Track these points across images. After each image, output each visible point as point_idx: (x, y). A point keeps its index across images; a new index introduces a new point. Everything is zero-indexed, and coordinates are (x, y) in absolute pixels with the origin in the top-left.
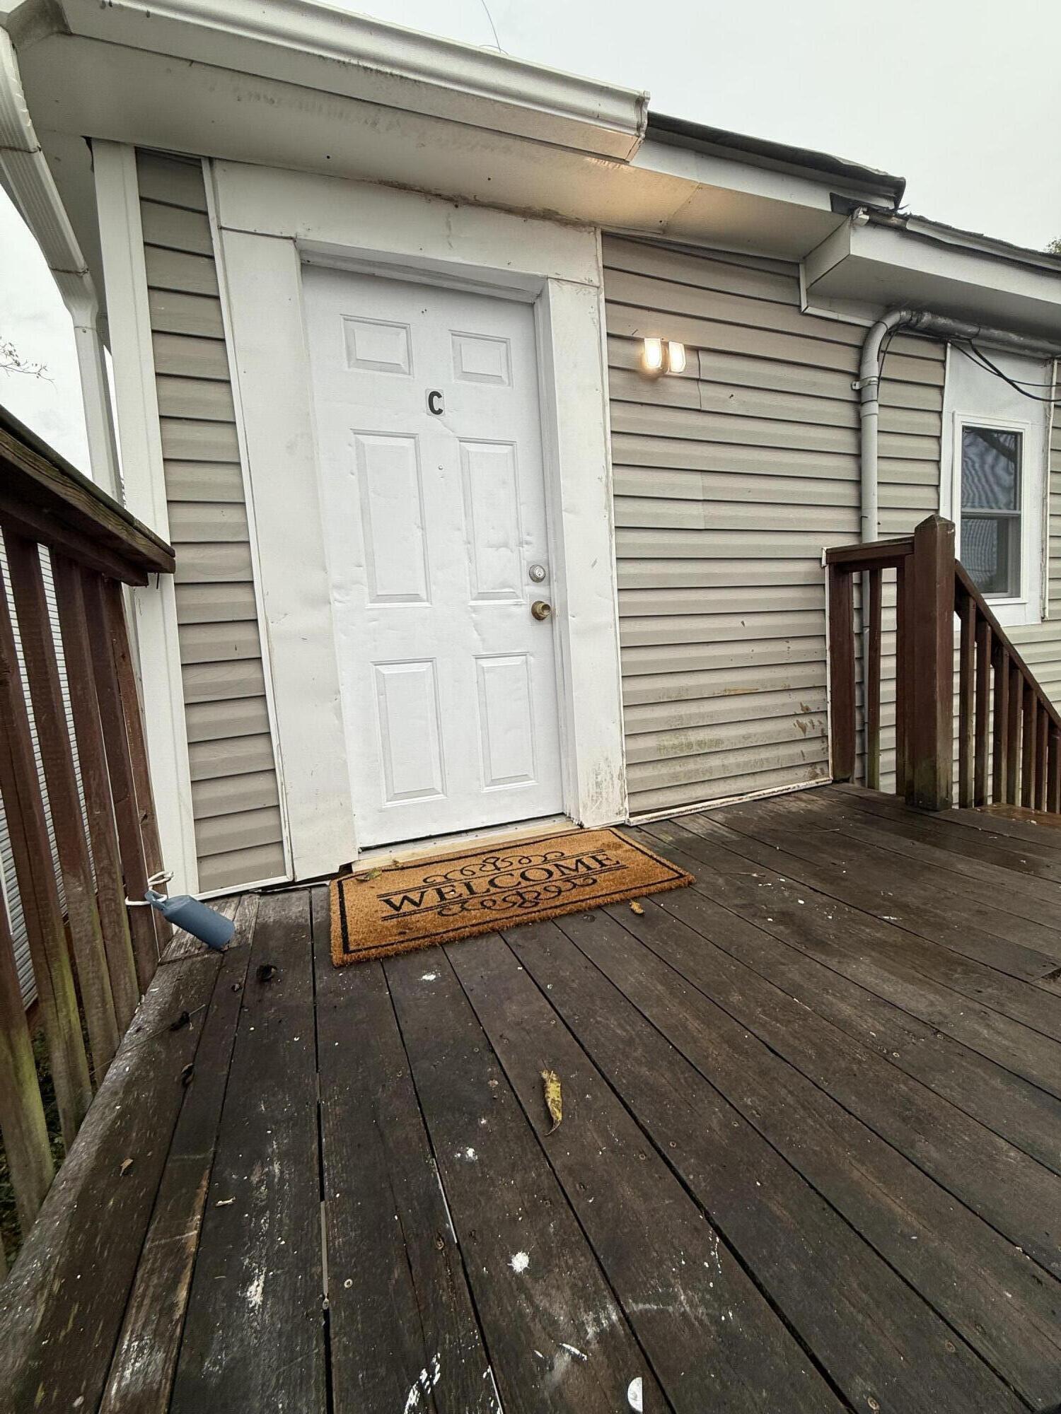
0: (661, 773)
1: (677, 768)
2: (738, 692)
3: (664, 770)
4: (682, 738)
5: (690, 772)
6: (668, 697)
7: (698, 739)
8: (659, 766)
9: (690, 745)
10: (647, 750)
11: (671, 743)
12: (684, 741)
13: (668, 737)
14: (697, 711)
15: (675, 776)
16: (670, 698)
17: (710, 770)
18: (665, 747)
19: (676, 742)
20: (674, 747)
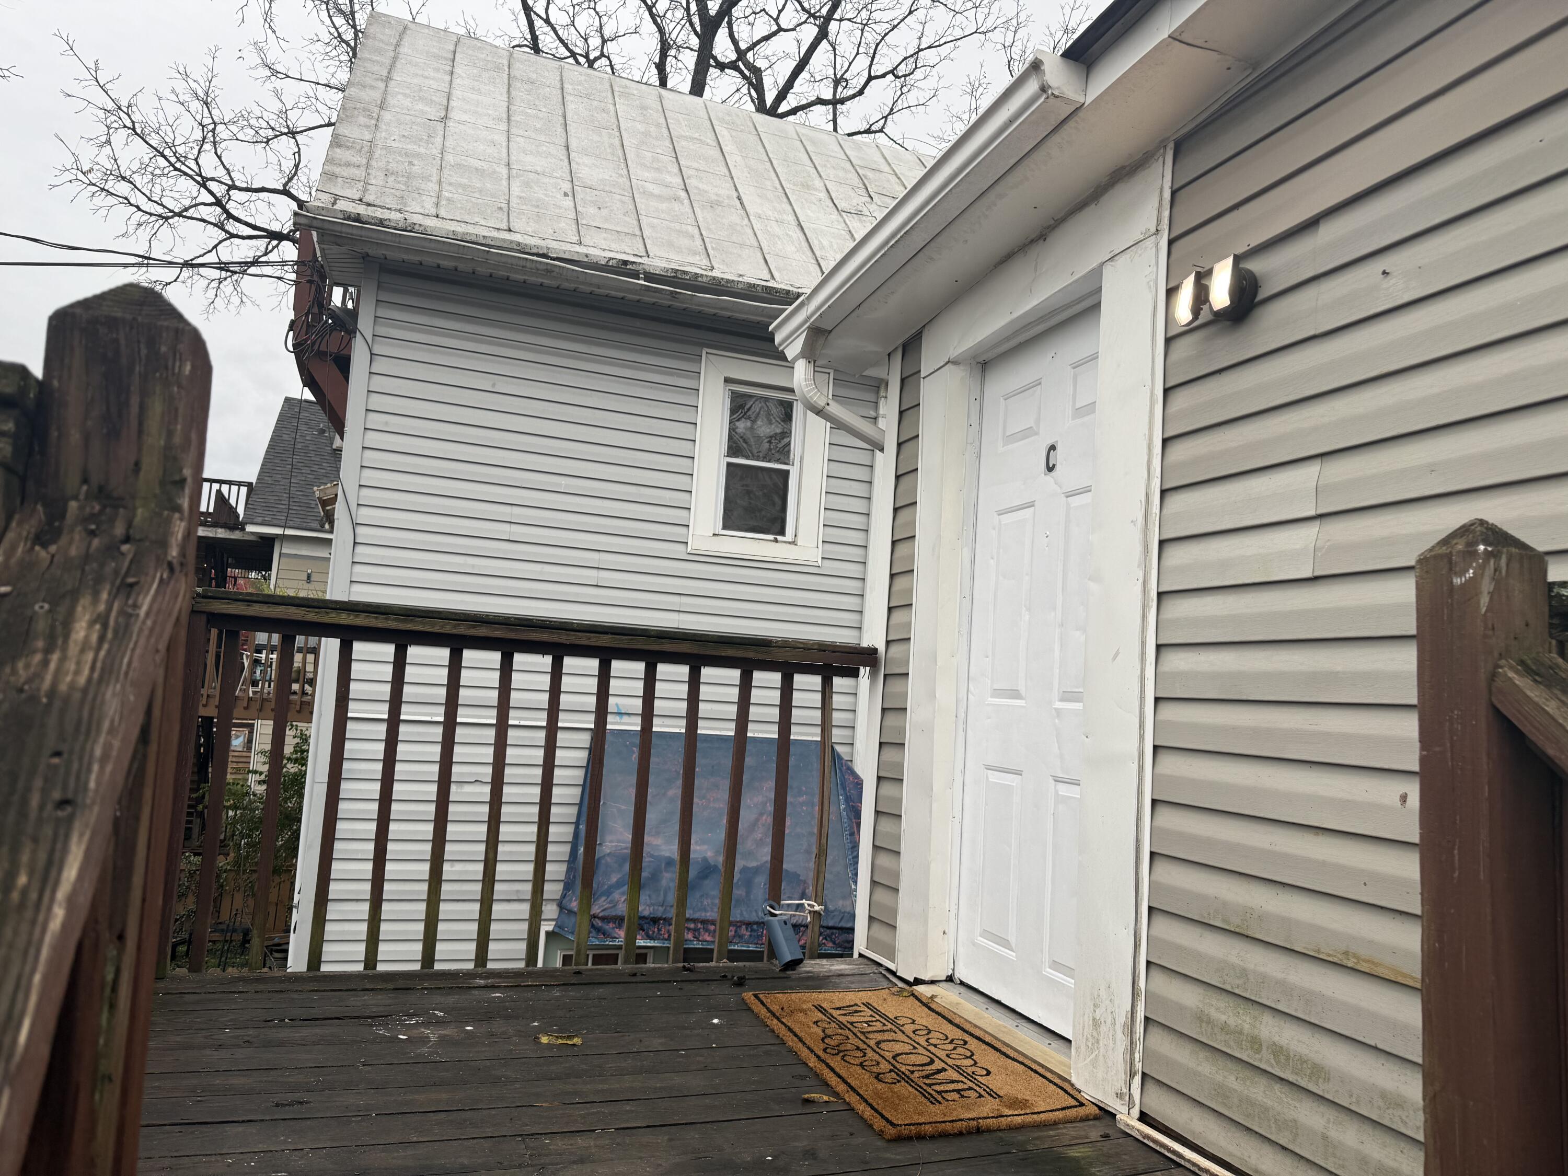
0: (1200, 1069)
1: (1232, 1079)
2: (1380, 971)
3: (1207, 1067)
4: (1243, 1020)
5: (1251, 1103)
6: (1224, 921)
7: (1276, 1039)
8: (1203, 1054)
9: (1256, 1043)
10: (1181, 1008)
11: (1223, 1018)
12: (1246, 1027)
13: (1222, 1005)
14: (1280, 976)
15: (1222, 1091)
16: (1229, 923)
17: (1293, 1126)
18: (1209, 1022)
19: (1232, 1021)
20: (1224, 1028)
